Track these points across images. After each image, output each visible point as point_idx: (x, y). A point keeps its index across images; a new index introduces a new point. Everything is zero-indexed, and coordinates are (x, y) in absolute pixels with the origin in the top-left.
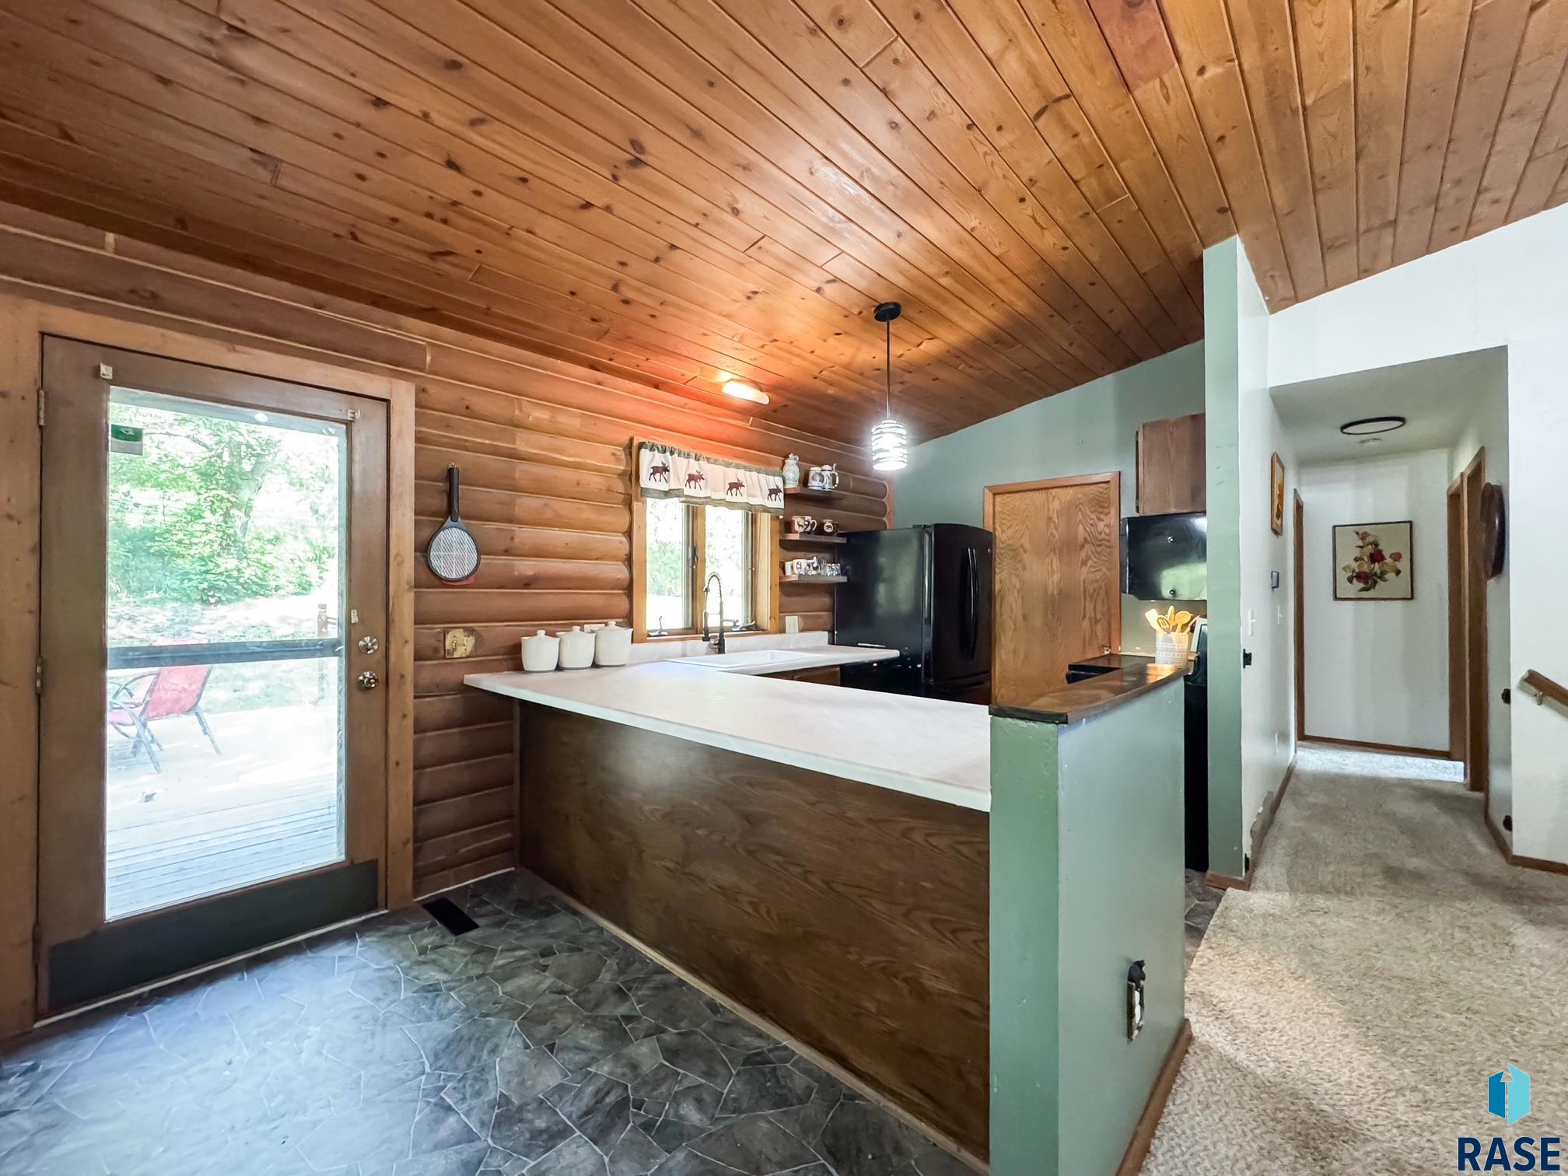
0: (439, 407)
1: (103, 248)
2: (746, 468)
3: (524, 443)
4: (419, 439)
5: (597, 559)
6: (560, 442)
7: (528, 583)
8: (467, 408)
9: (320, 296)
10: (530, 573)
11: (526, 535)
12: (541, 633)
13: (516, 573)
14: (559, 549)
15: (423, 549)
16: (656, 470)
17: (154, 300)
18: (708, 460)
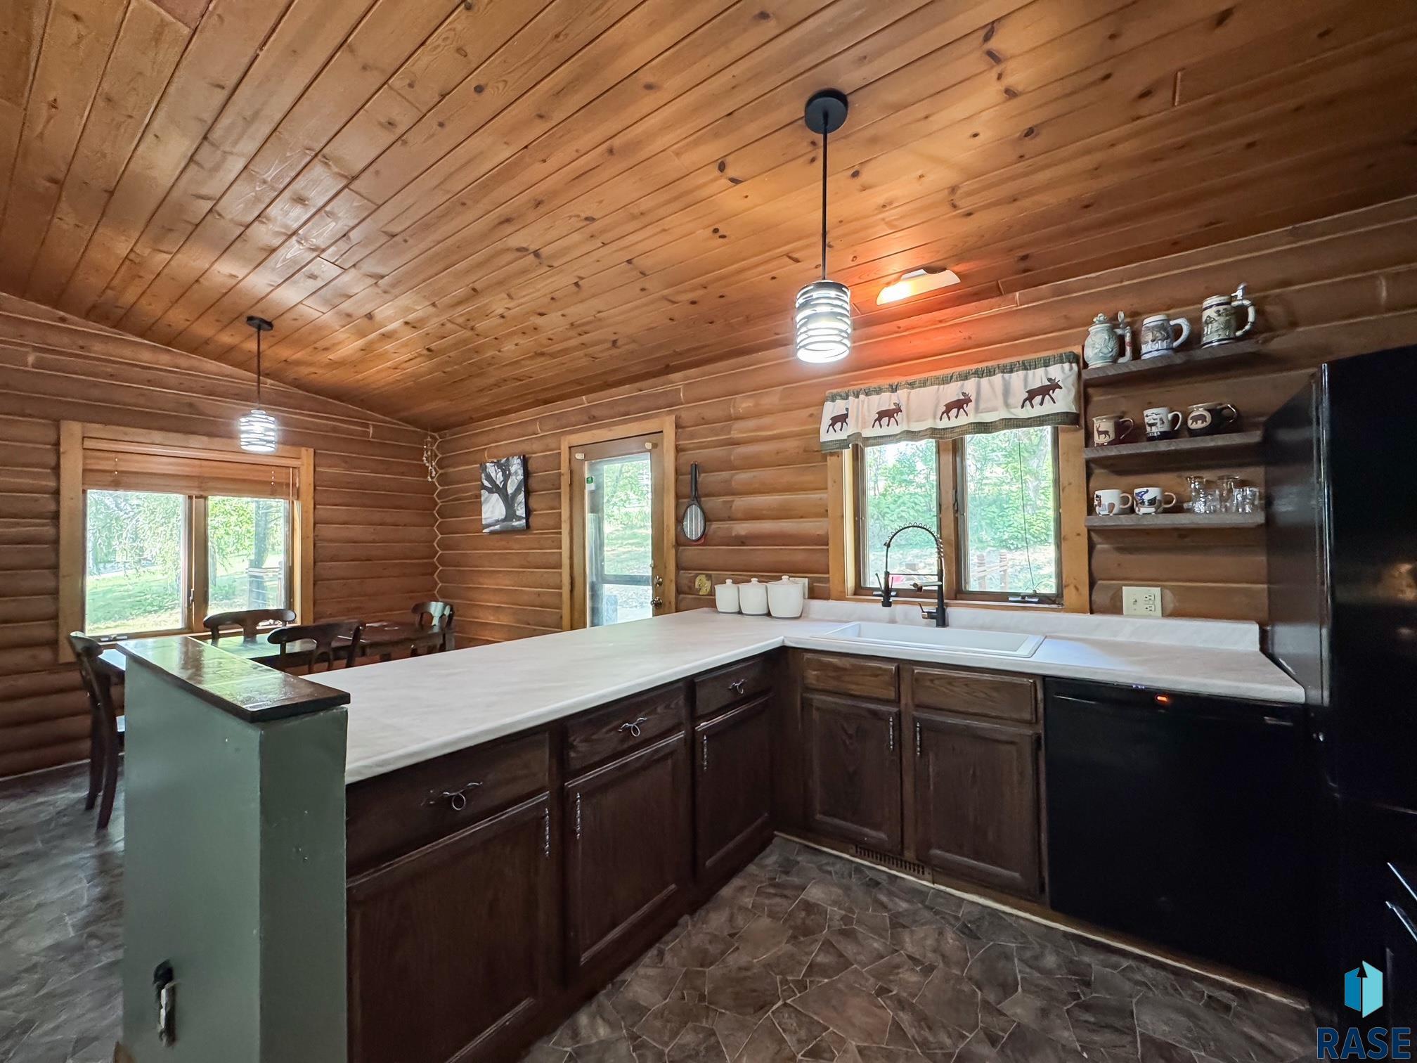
0: (688, 425)
1: (584, 404)
2: (979, 374)
3: (738, 431)
4: (678, 450)
5: (802, 517)
6: (766, 420)
7: (742, 541)
8: (703, 419)
9: (638, 385)
10: (743, 533)
11: (741, 503)
12: (729, 581)
13: (733, 534)
14: (764, 512)
15: (679, 520)
16: (835, 420)
17: (594, 418)
18: (912, 385)
